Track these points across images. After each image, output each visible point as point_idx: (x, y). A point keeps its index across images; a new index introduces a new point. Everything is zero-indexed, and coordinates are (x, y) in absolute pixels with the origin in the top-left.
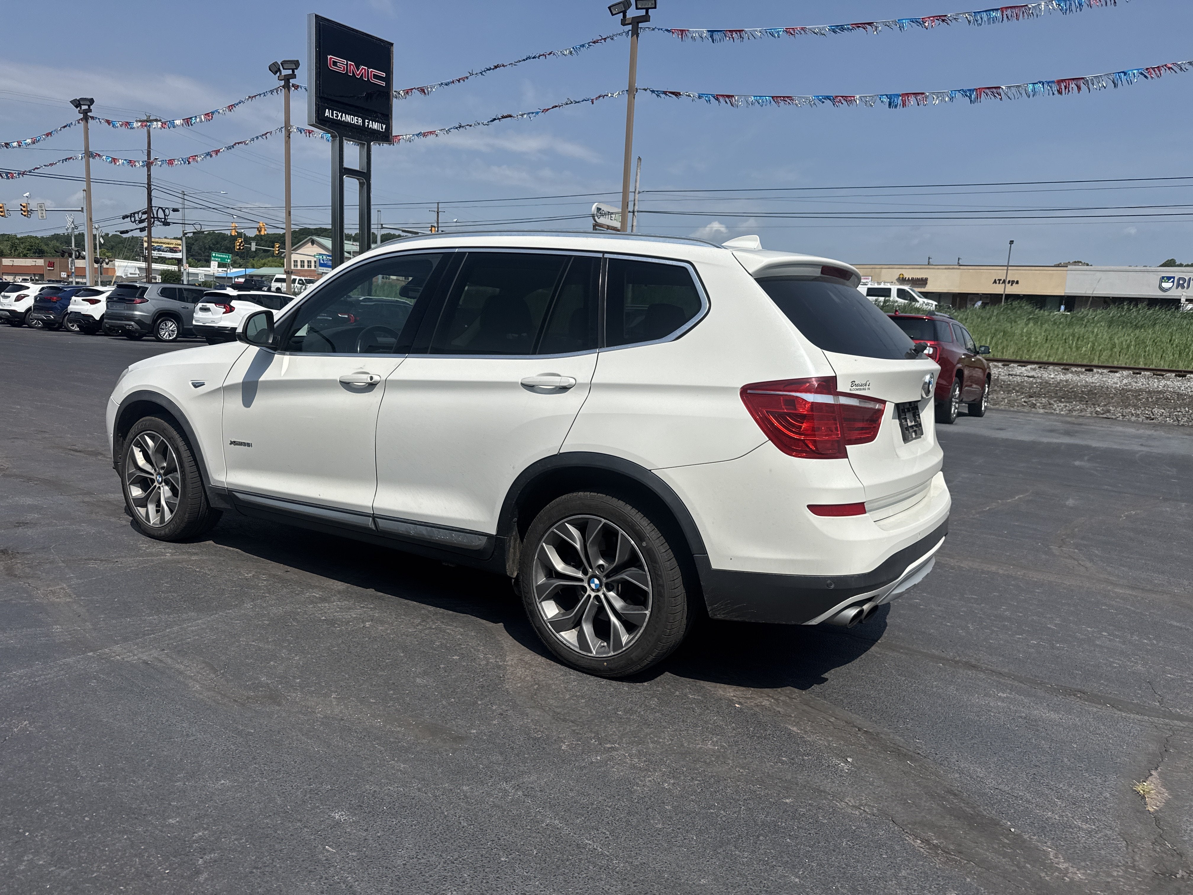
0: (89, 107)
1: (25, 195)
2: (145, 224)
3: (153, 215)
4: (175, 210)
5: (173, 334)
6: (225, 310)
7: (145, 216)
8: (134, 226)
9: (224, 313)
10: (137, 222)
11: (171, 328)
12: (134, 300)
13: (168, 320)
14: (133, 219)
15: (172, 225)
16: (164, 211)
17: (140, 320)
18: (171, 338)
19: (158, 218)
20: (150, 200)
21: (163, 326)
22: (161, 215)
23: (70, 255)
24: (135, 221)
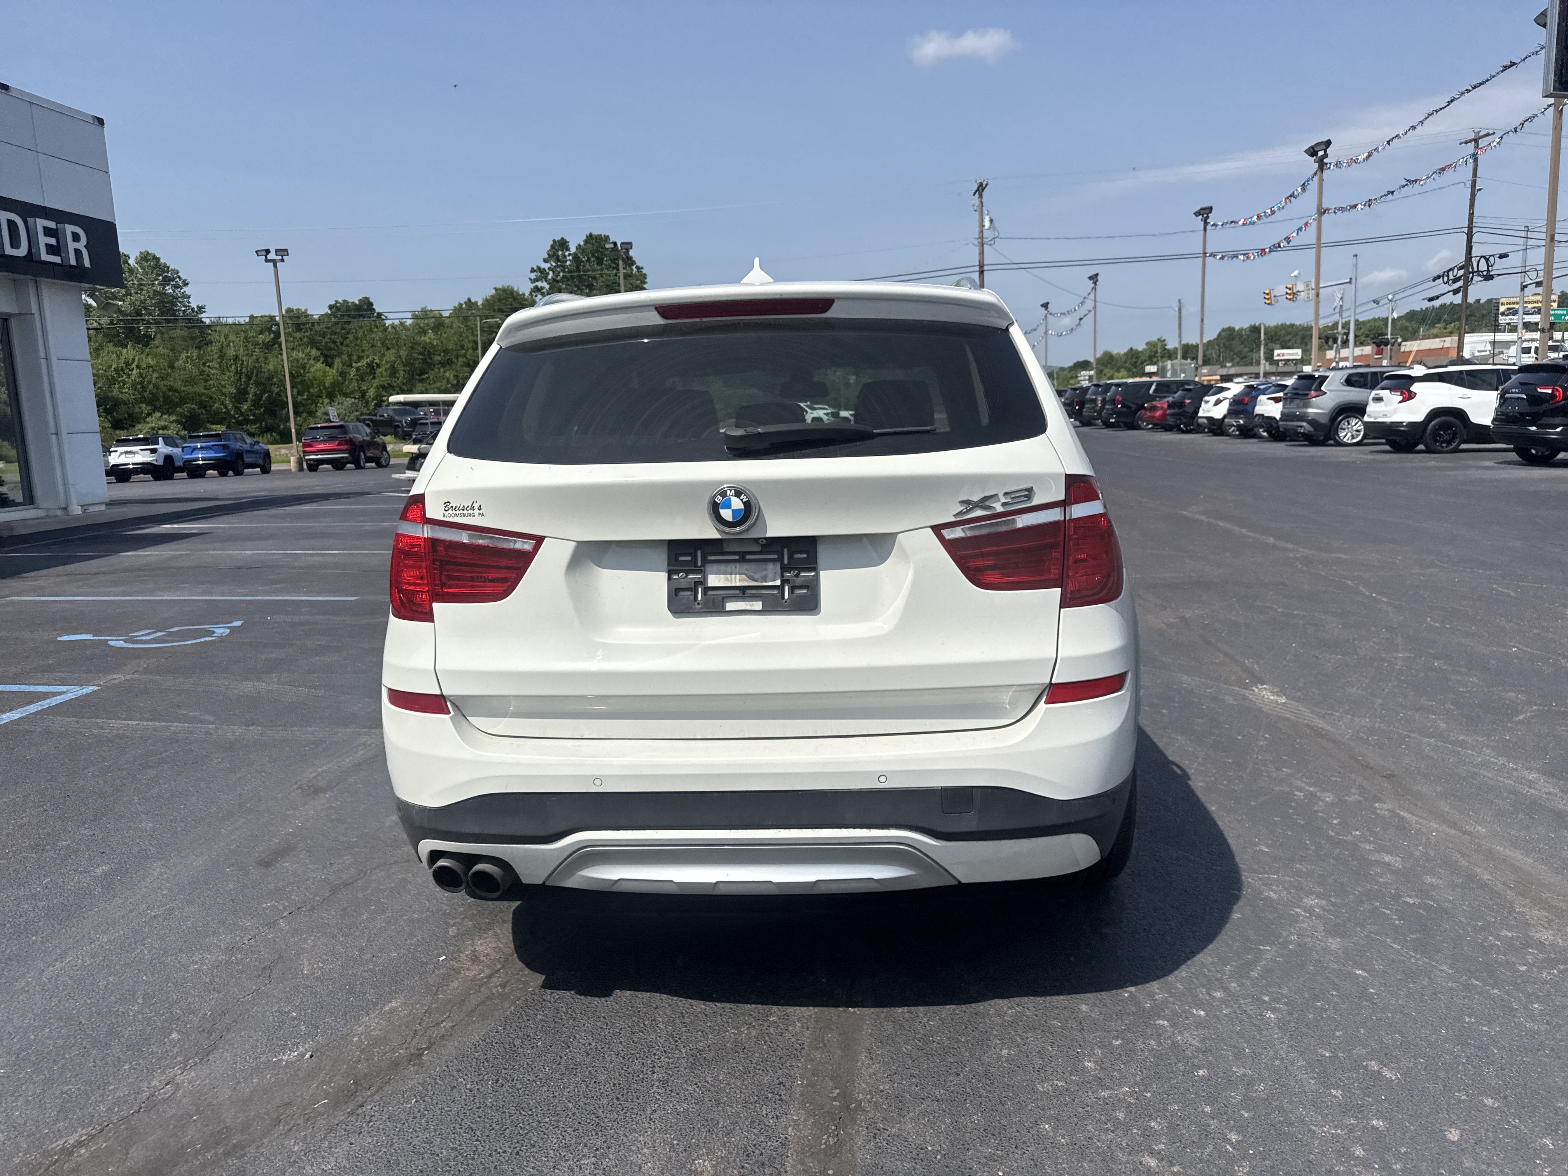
0: (1325, 151)
1: (1293, 275)
2: (1460, 283)
3: (1473, 268)
4: (1503, 256)
5: (1358, 436)
6: (1401, 398)
7: (1461, 272)
8: (1447, 288)
9: (1400, 402)
10: (1451, 282)
11: (1355, 428)
12: (1307, 395)
13: (1350, 417)
14: (1446, 279)
15: (1496, 279)
16: (1487, 260)
17: (1313, 419)
18: (1354, 441)
19: (1478, 271)
20: (1469, 248)
21: (1344, 424)
22: (1483, 266)
23: (1335, 341)
24: (1448, 282)
